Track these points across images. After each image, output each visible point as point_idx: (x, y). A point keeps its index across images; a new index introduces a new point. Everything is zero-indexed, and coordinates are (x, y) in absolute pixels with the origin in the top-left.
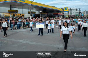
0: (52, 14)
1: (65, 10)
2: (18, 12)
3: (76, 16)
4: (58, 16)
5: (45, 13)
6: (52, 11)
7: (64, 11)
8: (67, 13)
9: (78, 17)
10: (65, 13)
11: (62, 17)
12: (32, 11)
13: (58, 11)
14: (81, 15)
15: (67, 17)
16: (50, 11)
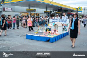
2: (35, 11)
4: (72, 16)
5: (60, 13)
7: (78, 10)
8: (81, 12)
10: (79, 12)
12: (47, 10)
13: (72, 11)
15: (81, 16)
16: (64, 11)
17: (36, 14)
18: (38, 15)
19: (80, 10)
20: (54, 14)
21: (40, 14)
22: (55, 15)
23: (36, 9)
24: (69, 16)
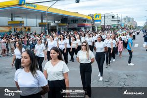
0: (76, 26)
1: (96, 18)
3: (112, 27)
4: (86, 29)
5: (65, 24)
6: (75, 20)
8: (99, 22)
9: (116, 28)
10: (96, 23)
11: (91, 29)
12: (44, 21)
13: (85, 20)
14: (121, 25)
15: (100, 29)
16: (72, 21)
17: (25, 28)
18: (29, 29)
19: (97, 19)
20: (56, 27)
21: (31, 28)
22: (57, 29)
23: (24, 20)
24: (81, 29)
